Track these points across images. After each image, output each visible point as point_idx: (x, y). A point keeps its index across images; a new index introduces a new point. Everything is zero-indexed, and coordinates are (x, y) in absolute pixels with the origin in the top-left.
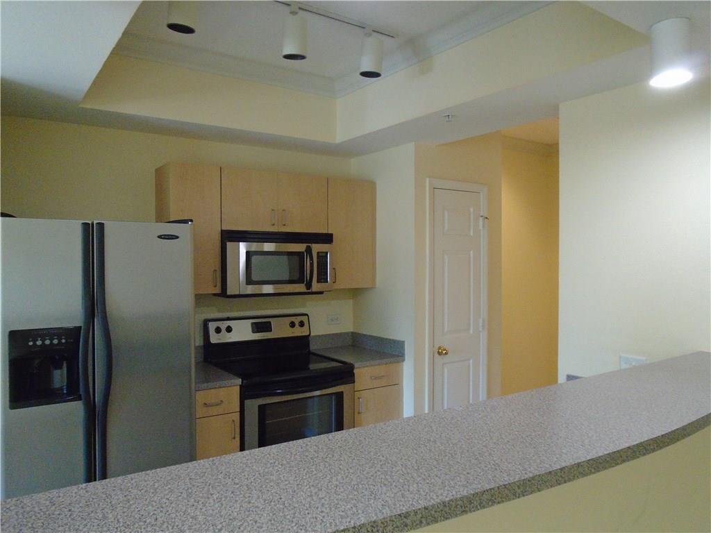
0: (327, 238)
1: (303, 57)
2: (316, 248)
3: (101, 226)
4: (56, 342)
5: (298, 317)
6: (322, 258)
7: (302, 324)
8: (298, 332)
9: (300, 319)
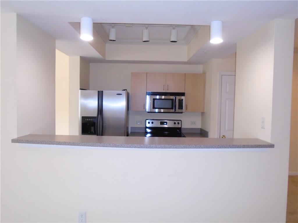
0: (183, 94)
1: (149, 41)
2: (178, 98)
3: (102, 92)
4: (91, 120)
5: (177, 121)
6: (181, 101)
7: (178, 123)
8: (177, 126)
9: (178, 121)
